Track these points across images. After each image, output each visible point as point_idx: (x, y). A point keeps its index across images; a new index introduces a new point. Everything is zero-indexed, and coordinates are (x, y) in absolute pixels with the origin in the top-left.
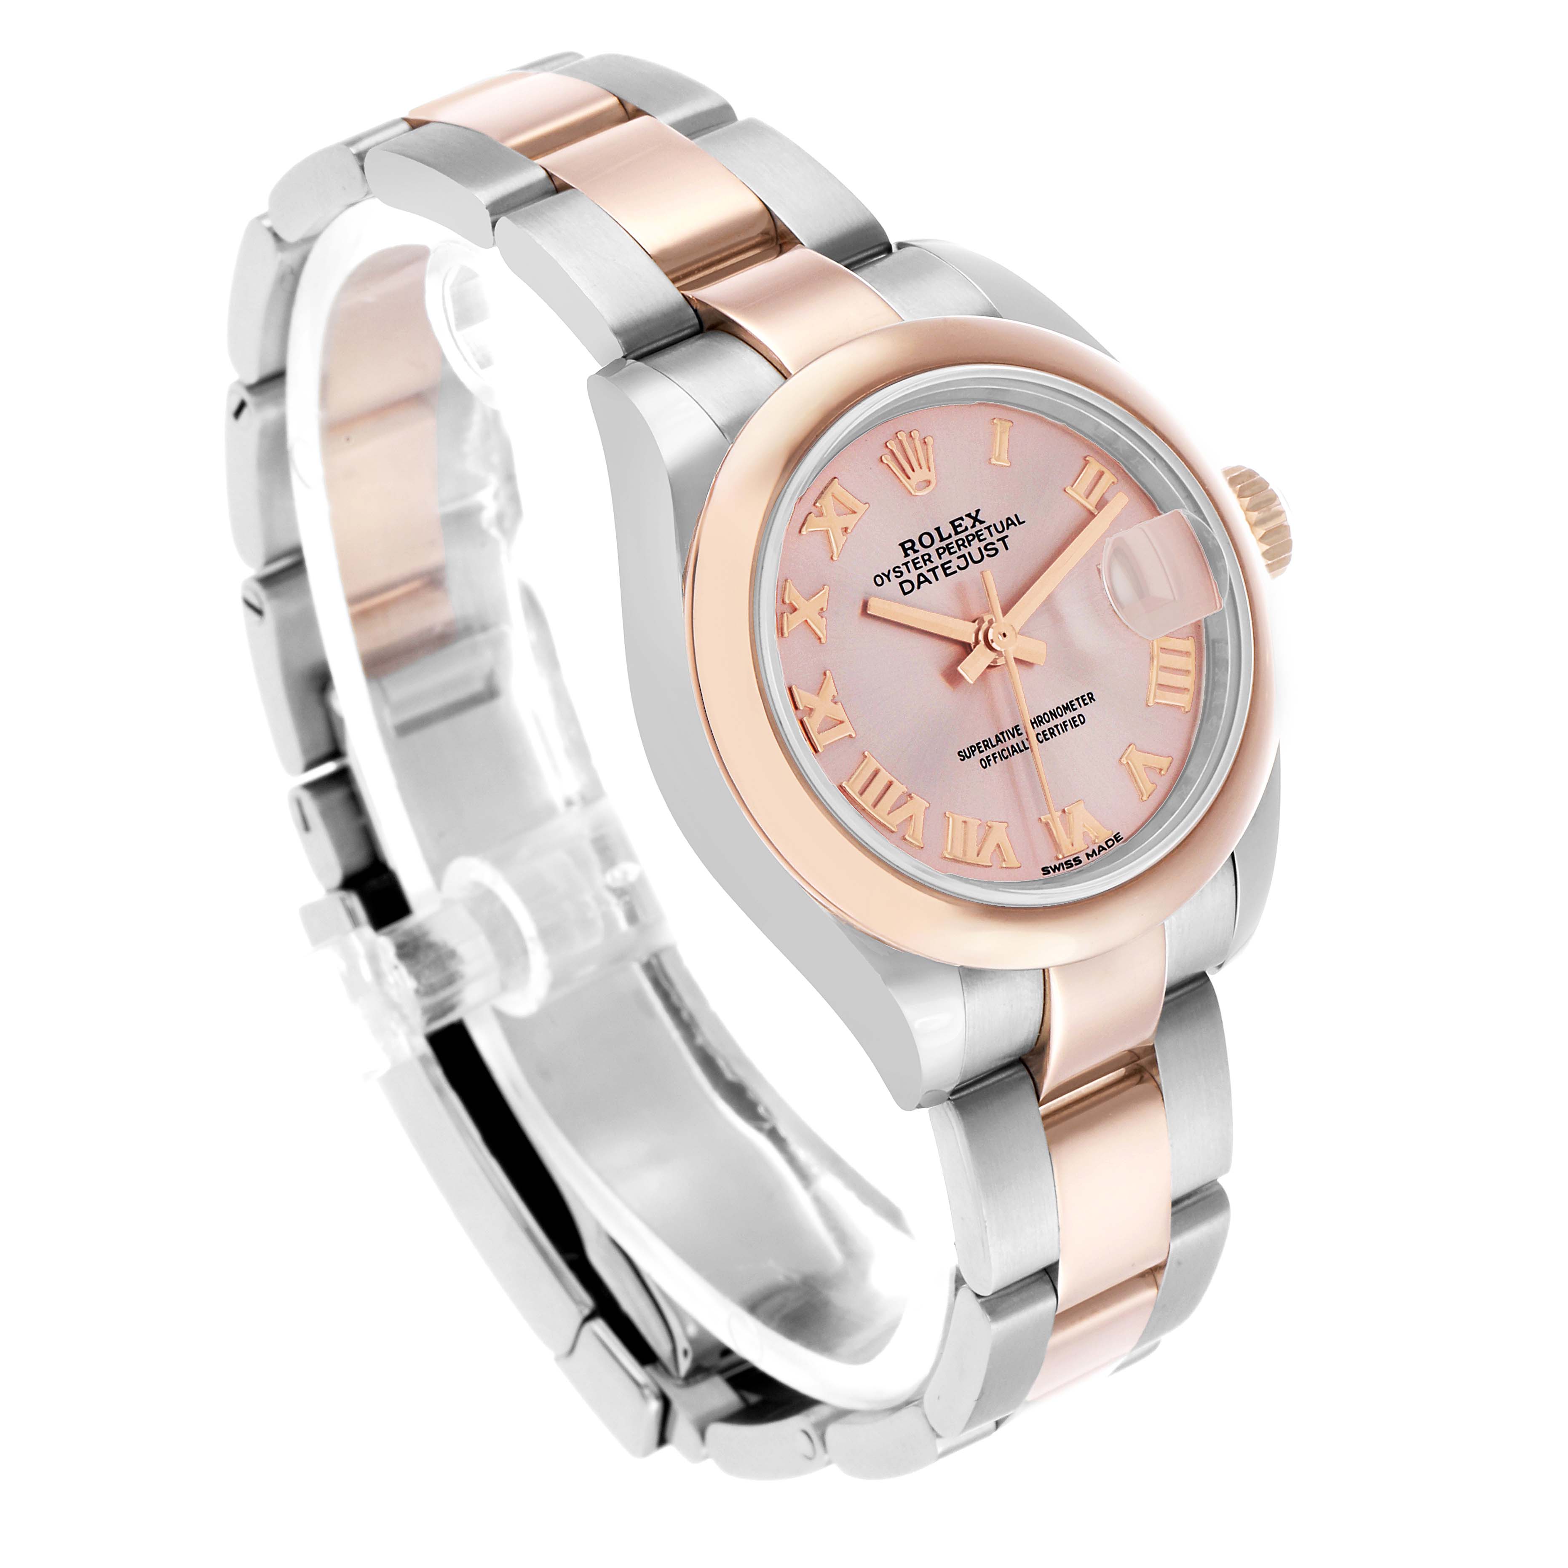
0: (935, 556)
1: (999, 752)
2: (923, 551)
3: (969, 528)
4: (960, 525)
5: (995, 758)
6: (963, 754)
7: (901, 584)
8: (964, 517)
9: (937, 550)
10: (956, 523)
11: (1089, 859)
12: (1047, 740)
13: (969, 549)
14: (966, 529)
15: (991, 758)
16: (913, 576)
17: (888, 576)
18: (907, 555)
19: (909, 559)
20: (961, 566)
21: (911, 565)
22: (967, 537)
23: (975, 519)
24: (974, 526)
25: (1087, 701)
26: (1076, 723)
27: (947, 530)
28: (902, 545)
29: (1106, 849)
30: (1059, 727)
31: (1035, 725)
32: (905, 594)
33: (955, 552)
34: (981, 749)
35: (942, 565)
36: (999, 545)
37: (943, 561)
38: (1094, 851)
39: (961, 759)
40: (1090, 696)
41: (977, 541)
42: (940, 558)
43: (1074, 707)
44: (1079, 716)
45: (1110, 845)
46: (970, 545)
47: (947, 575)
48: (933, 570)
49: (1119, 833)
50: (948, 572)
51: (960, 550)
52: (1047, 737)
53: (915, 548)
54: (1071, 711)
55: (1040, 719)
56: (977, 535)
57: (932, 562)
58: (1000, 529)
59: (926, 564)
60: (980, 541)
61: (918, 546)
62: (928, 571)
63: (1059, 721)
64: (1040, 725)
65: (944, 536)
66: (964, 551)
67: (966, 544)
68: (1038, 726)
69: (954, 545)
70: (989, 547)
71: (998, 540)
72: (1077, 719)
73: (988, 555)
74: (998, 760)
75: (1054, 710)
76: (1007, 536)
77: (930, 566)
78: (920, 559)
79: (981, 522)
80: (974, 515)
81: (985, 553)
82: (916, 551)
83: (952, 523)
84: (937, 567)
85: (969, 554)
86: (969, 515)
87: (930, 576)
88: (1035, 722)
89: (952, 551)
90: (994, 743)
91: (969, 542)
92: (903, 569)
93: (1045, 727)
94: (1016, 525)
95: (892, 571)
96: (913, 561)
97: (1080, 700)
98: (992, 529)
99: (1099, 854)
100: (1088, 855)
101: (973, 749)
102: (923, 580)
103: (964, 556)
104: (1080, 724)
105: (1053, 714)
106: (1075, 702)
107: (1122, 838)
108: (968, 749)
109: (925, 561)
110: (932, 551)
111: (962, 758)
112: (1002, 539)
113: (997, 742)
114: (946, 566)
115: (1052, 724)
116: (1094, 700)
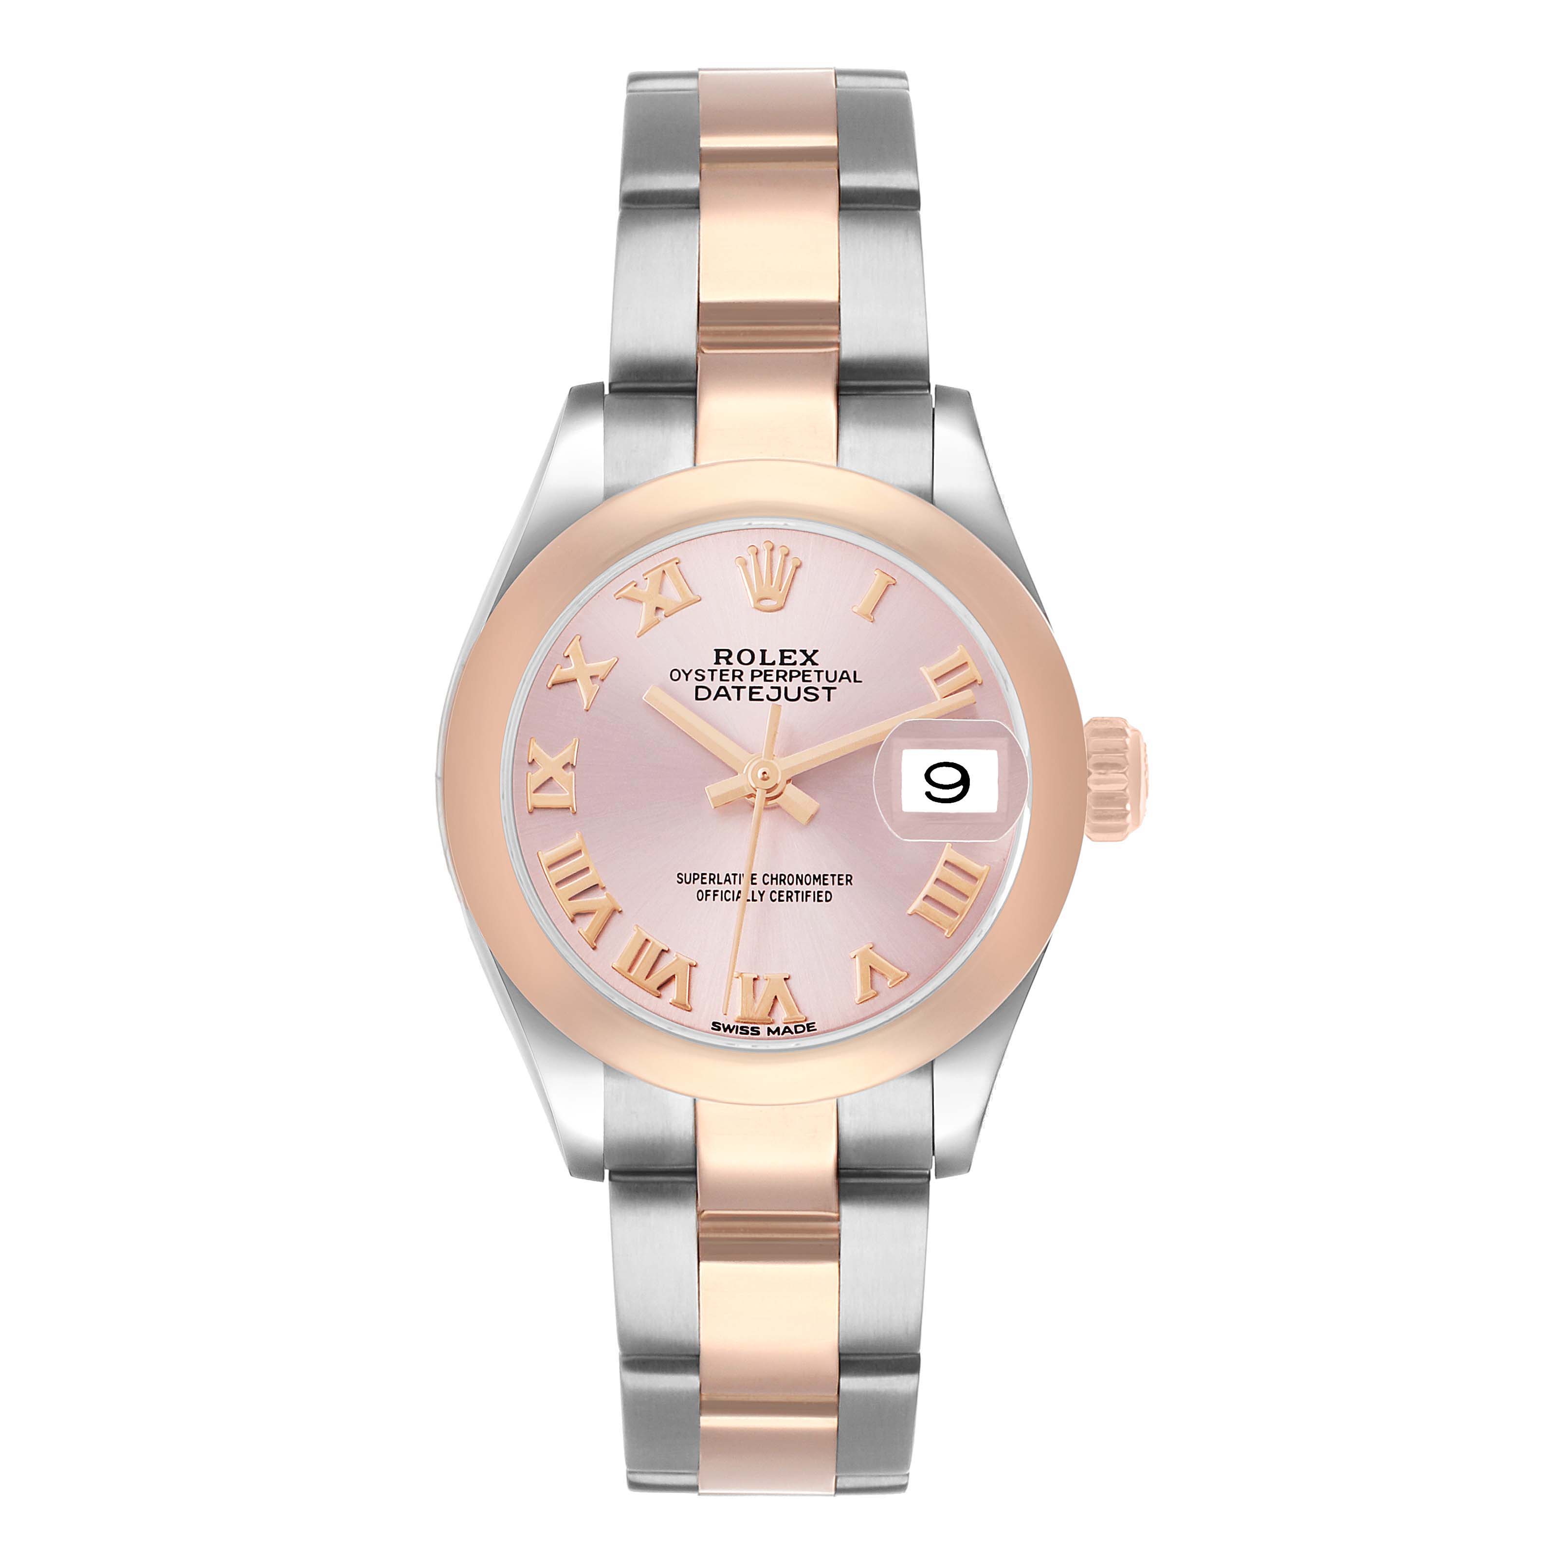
0: (747, 676)
1: (722, 892)
2: (736, 665)
3: (798, 663)
4: (790, 657)
5: (715, 895)
6: (683, 878)
7: (697, 688)
8: (798, 651)
9: (753, 671)
10: (786, 654)
11: (769, 1034)
12: (780, 900)
13: (788, 684)
14: (795, 663)
15: (711, 893)
16: (714, 686)
17: (687, 675)
18: (717, 663)
19: (719, 668)
20: (771, 697)
21: (717, 675)
22: (791, 671)
23: (809, 658)
24: (804, 664)
25: (844, 881)
26: (820, 898)
27: (773, 656)
28: (718, 651)
29: (792, 1033)
30: (800, 895)
31: (774, 881)
32: (697, 699)
33: (772, 681)
34: (704, 881)
35: (751, 688)
36: (823, 694)
37: (753, 684)
38: (778, 1029)
39: (678, 882)
40: (849, 878)
41: (801, 680)
42: (752, 680)
43: (826, 882)
44: (827, 892)
45: (798, 1031)
46: (791, 680)
47: (751, 699)
48: (739, 688)
49: (814, 1023)
50: (754, 696)
51: (777, 680)
52: (782, 898)
53: (730, 660)
54: (820, 884)
55: (783, 877)
56: (804, 675)
57: (741, 680)
58: (831, 678)
59: (733, 680)
60: (804, 680)
61: (733, 659)
62: (733, 687)
63: (804, 888)
64: (780, 884)
65: (767, 662)
66: (781, 683)
67: (787, 678)
68: (777, 884)
69: (774, 674)
70: (810, 691)
71: (824, 688)
72: (823, 894)
73: (805, 698)
74: (718, 898)
75: (802, 875)
76: (835, 688)
77: (737, 683)
78: (730, 673)
79: (814, 663)
80: (809, 653)
81: (803, 694)
82: (729, 663)
83: (782, 652)
84: (744, 687)
85: (786, 688)
86: (804, 652)
87: (733, 693)
88: (776, 879)
89: (768, 678)
90: (722, 880)
91: (791, 677)
92: (708, 675)
93: (785, 888)
94: (850, 681)
95: (693, 672)
96: (722, 671)
97: (836, 878)
98: (823, 675)
99: (782, 1034)
100: (769, 1030)
101: (696, 877)
102: (723, 693)
103: (779, 688)
104: (824, 900)
105: (800, 880)
106: (830, 878)
107: (815, 1030)
108: (690, 874)
109: (734, 676)
110: (747, 670)
111: (680, 881)
112: (829, 689)
113: (726, 881)
114: (754, 690)
115: (793, 888)
116: (851, 884)
